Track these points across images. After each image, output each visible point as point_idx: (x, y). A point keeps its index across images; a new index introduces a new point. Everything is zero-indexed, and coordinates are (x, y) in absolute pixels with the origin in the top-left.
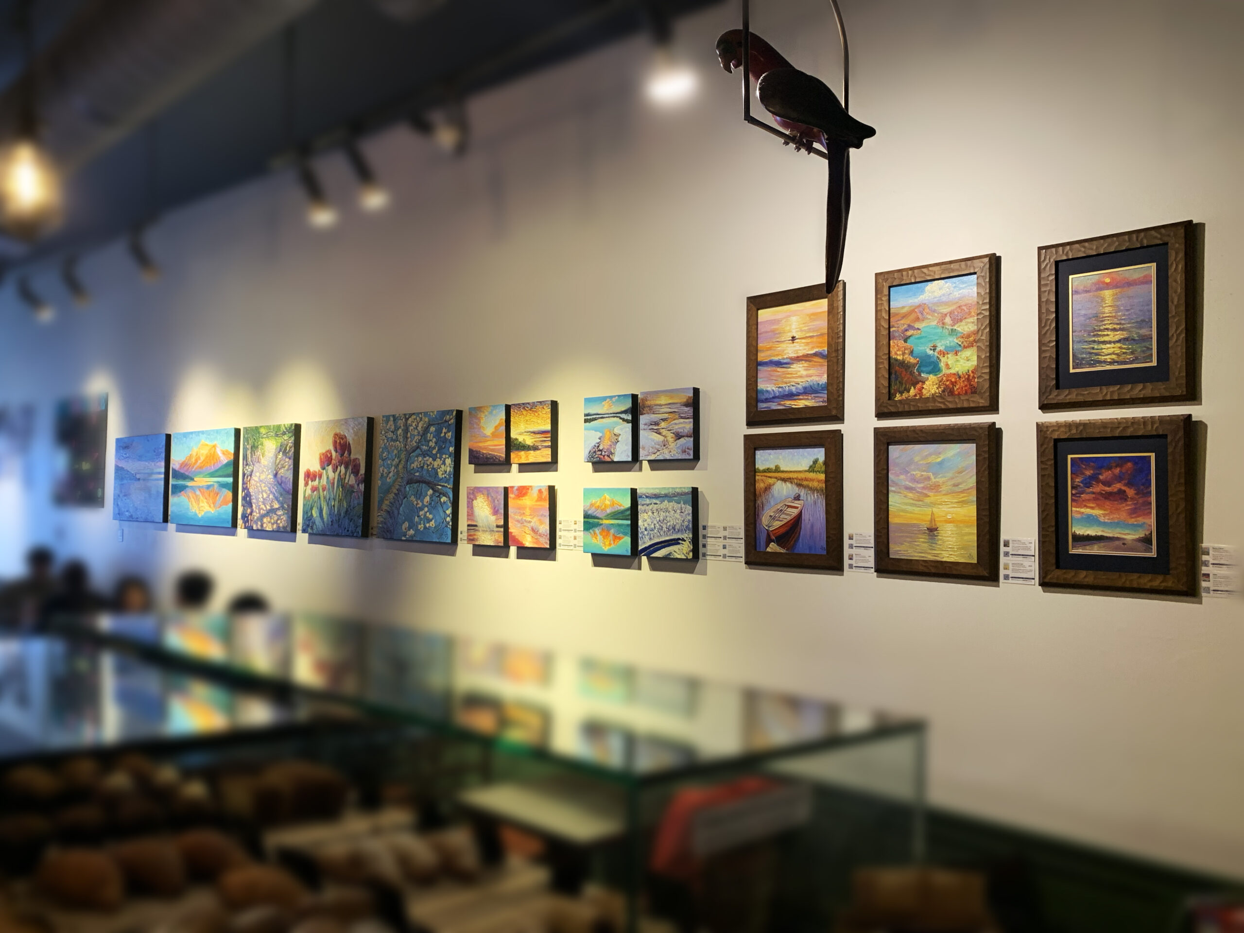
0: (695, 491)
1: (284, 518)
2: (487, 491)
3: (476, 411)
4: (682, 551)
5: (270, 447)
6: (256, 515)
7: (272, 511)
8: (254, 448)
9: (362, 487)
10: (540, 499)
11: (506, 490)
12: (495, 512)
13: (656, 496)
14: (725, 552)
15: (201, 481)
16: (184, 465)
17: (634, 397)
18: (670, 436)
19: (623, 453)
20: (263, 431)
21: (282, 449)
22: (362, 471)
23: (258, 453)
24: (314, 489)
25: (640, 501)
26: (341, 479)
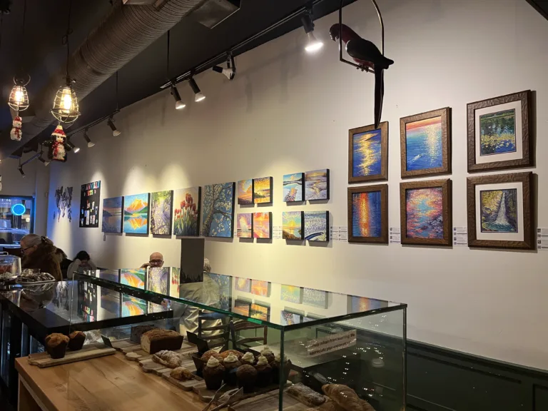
0: (328, 212)
1: (167, 229)
2: (245, 215)
3: (241, 182)
4: (322, 238)
5: (162, 200)
6: (156, 228)
7: (163, 226)
8: (156, 201)
9: (197, 215)
10: (266, 218)
11: (252, 214)
12: (248, 224)
13: (312, 215)
14: (340, 237)
15: (136, 215)
16: (129, 209)
17: (303, 174)
18: (317, 189)
19: (298, 197)
20: (159, 194)
21: (166, 201)
22: (197, 209)
23: (157, 203)
24: (178, 217)
25: (305, 217)
26: (189, 213)
